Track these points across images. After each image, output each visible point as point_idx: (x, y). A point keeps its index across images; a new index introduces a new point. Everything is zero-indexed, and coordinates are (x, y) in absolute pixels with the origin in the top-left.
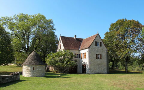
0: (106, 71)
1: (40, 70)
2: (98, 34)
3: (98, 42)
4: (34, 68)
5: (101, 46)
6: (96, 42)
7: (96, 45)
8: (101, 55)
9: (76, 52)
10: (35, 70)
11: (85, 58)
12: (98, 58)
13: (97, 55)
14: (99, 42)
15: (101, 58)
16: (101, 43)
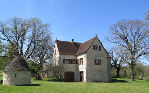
0: (107, 80)
1: (24, 77)
2: (97, 37)
3: (96, 46)
4: (16, 75)
5: (100, 50)
6: (94, 46)
7: (94, 49)
8: (100, 60)
9: (72, 57)
10: (17, 76)
11: (83, 64)
12: (98, 64)
13: (95, 60)
14: (98, 46)
15: (100, 64)
16: (100, 47)
